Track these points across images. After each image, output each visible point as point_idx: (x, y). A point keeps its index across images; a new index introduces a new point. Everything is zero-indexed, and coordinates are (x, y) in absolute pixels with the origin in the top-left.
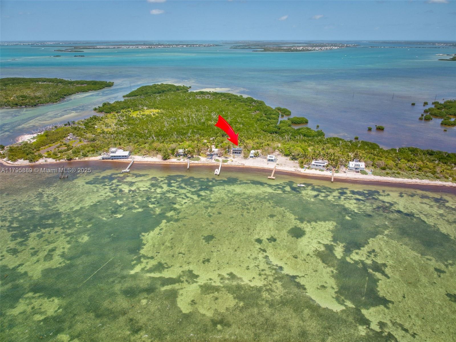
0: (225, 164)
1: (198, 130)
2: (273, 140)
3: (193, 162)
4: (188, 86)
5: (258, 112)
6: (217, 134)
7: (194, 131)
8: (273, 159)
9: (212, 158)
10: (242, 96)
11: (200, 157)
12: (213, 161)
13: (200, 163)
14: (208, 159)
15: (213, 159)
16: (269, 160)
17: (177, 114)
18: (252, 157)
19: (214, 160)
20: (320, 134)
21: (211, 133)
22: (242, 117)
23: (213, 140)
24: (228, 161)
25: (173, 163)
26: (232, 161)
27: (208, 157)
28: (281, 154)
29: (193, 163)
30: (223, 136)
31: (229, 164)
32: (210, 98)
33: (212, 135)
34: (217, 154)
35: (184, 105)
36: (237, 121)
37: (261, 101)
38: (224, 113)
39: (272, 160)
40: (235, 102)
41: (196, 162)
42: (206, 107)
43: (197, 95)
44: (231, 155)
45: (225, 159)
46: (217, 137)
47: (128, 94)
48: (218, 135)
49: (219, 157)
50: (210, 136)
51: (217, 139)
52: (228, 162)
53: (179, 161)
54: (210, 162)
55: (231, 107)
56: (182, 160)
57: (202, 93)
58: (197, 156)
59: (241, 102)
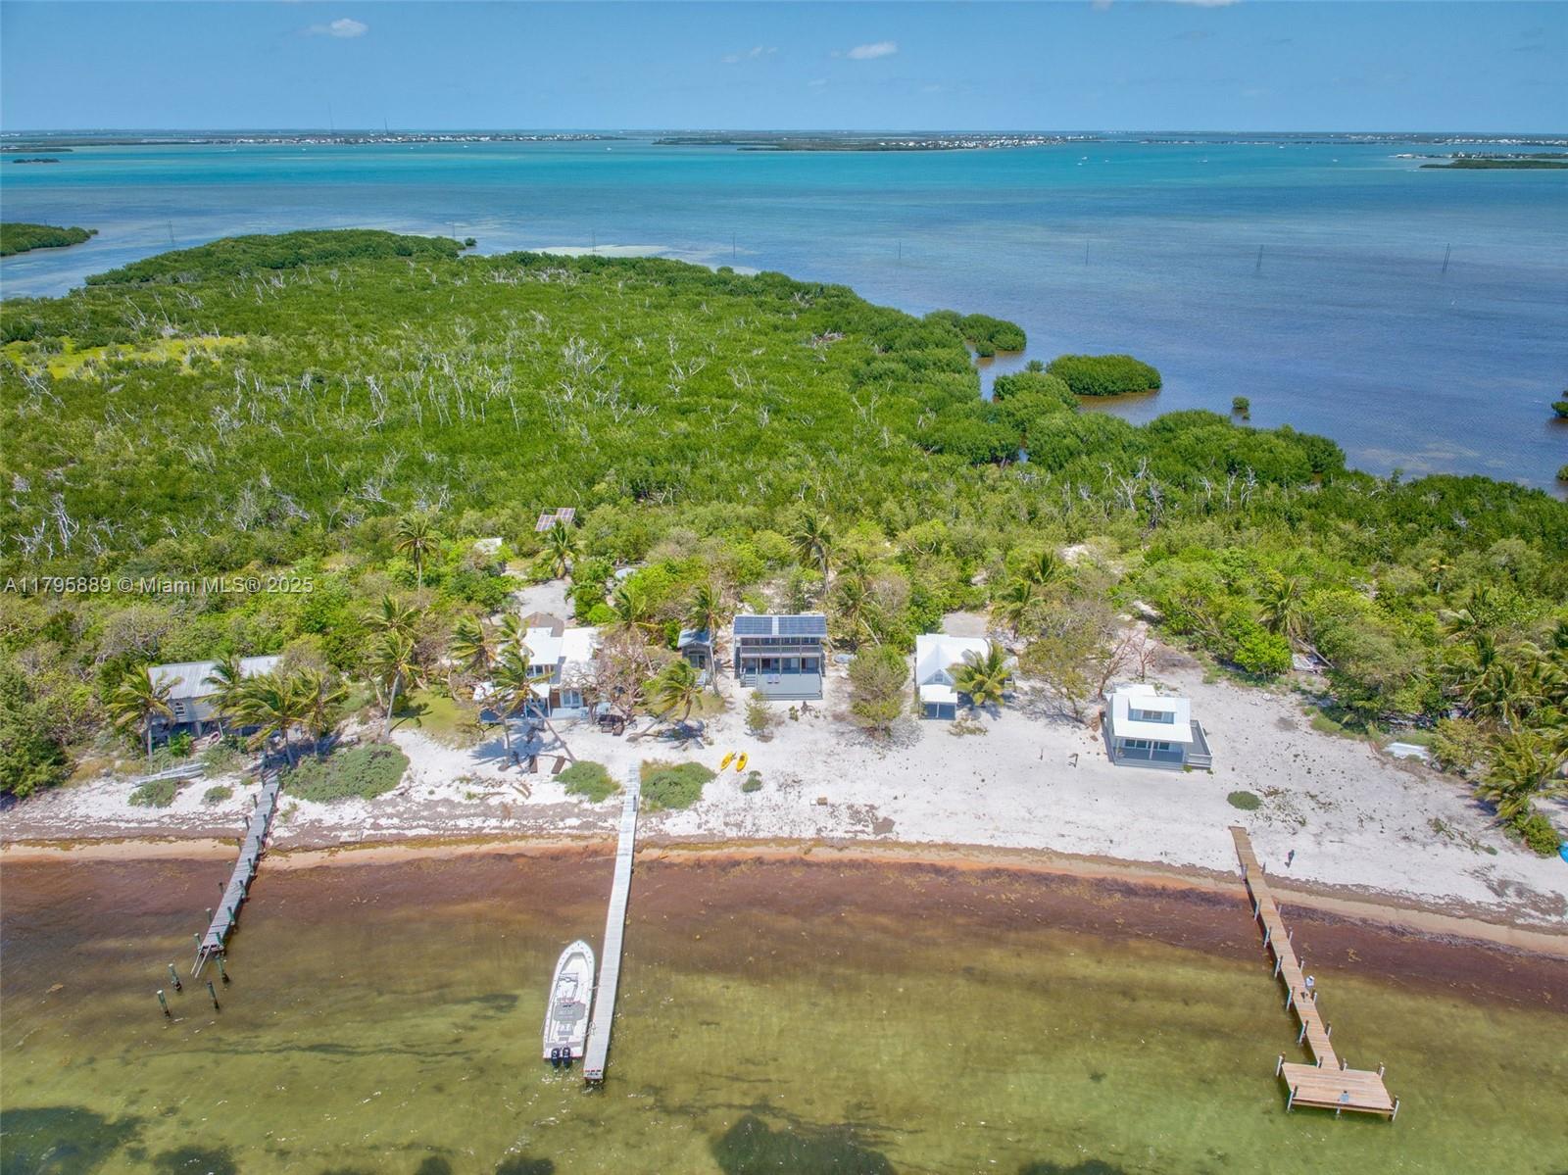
0: (680, 824)
1: (452, 452)
2: (1033, 514)
3: (311, 811)
4: (461, 239)
5: (837, 337)
6: (591, 482)
7: (423, 464)
8: (1179, 733)
9: (524, 755)
10: (730, 270)
11: (405, 737)
12: (547, 791)
13: (389, 825)
14: (490, 769)
15: (545, 763)
16: (1134, 751)
17: (347, 354)
18: (944, 711)
19: (558, 775)
20: (1322, 462)
21: (545, 472)
22: (754, 365)
23: (559, 533)
24: (702, 775)
25: (79, 853)
26: (753, 784)
27: (492, 736)
28: (1177, 647)
29: (315, 826)
30: (638, 495)
31: (715, 823)
32: (567, 279)
33: (551, 492)
34: (585, 696)
35: (414, 310)
36: (731, 385)
37: (835, 287)
38: (640, 343)
39: (1165, 753)
40: (699, 294)
41: (352, 812)
42: (533, 319)
43: (496, 268)
44: (738, 691)
45: (666, 754)
46: (590, 507)
47: (120, 267)
48: (600, 487)
49: (610, 723)
50: (536, 501)
51: (593, 519)
52: (708, 790)
53: (152, 814)
54: (506, 811)
55: (678, 318)
56: (190, 802)
57: (526, 260)
58: (378, 725)
59: (731, 293)
